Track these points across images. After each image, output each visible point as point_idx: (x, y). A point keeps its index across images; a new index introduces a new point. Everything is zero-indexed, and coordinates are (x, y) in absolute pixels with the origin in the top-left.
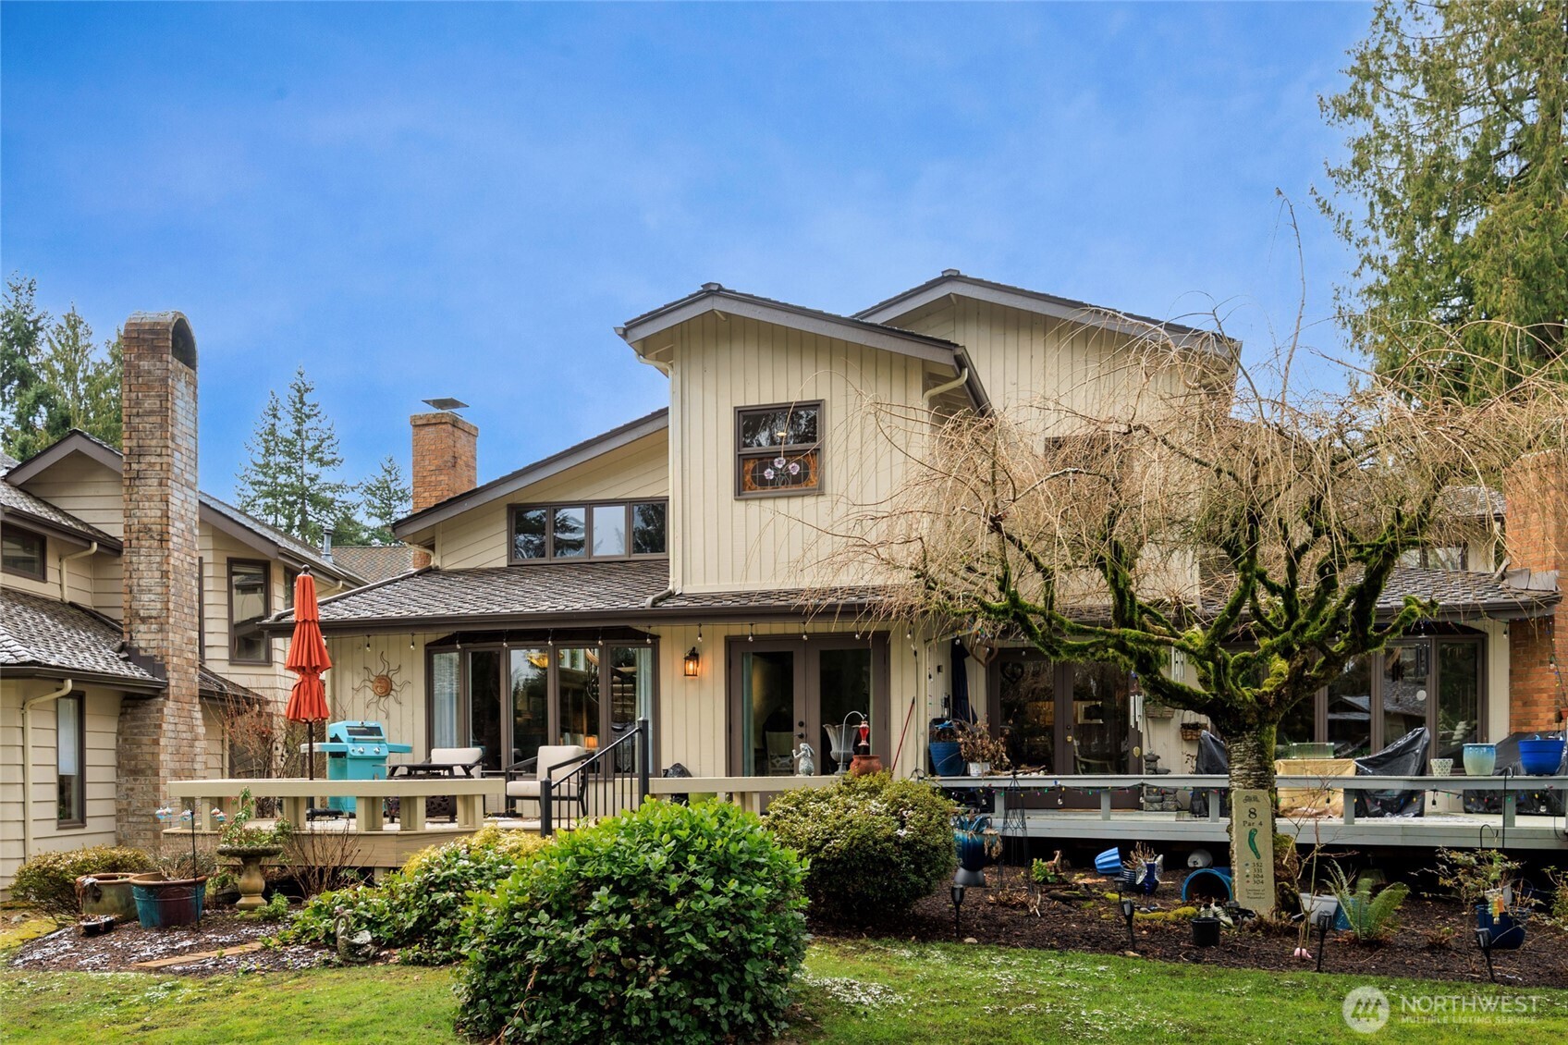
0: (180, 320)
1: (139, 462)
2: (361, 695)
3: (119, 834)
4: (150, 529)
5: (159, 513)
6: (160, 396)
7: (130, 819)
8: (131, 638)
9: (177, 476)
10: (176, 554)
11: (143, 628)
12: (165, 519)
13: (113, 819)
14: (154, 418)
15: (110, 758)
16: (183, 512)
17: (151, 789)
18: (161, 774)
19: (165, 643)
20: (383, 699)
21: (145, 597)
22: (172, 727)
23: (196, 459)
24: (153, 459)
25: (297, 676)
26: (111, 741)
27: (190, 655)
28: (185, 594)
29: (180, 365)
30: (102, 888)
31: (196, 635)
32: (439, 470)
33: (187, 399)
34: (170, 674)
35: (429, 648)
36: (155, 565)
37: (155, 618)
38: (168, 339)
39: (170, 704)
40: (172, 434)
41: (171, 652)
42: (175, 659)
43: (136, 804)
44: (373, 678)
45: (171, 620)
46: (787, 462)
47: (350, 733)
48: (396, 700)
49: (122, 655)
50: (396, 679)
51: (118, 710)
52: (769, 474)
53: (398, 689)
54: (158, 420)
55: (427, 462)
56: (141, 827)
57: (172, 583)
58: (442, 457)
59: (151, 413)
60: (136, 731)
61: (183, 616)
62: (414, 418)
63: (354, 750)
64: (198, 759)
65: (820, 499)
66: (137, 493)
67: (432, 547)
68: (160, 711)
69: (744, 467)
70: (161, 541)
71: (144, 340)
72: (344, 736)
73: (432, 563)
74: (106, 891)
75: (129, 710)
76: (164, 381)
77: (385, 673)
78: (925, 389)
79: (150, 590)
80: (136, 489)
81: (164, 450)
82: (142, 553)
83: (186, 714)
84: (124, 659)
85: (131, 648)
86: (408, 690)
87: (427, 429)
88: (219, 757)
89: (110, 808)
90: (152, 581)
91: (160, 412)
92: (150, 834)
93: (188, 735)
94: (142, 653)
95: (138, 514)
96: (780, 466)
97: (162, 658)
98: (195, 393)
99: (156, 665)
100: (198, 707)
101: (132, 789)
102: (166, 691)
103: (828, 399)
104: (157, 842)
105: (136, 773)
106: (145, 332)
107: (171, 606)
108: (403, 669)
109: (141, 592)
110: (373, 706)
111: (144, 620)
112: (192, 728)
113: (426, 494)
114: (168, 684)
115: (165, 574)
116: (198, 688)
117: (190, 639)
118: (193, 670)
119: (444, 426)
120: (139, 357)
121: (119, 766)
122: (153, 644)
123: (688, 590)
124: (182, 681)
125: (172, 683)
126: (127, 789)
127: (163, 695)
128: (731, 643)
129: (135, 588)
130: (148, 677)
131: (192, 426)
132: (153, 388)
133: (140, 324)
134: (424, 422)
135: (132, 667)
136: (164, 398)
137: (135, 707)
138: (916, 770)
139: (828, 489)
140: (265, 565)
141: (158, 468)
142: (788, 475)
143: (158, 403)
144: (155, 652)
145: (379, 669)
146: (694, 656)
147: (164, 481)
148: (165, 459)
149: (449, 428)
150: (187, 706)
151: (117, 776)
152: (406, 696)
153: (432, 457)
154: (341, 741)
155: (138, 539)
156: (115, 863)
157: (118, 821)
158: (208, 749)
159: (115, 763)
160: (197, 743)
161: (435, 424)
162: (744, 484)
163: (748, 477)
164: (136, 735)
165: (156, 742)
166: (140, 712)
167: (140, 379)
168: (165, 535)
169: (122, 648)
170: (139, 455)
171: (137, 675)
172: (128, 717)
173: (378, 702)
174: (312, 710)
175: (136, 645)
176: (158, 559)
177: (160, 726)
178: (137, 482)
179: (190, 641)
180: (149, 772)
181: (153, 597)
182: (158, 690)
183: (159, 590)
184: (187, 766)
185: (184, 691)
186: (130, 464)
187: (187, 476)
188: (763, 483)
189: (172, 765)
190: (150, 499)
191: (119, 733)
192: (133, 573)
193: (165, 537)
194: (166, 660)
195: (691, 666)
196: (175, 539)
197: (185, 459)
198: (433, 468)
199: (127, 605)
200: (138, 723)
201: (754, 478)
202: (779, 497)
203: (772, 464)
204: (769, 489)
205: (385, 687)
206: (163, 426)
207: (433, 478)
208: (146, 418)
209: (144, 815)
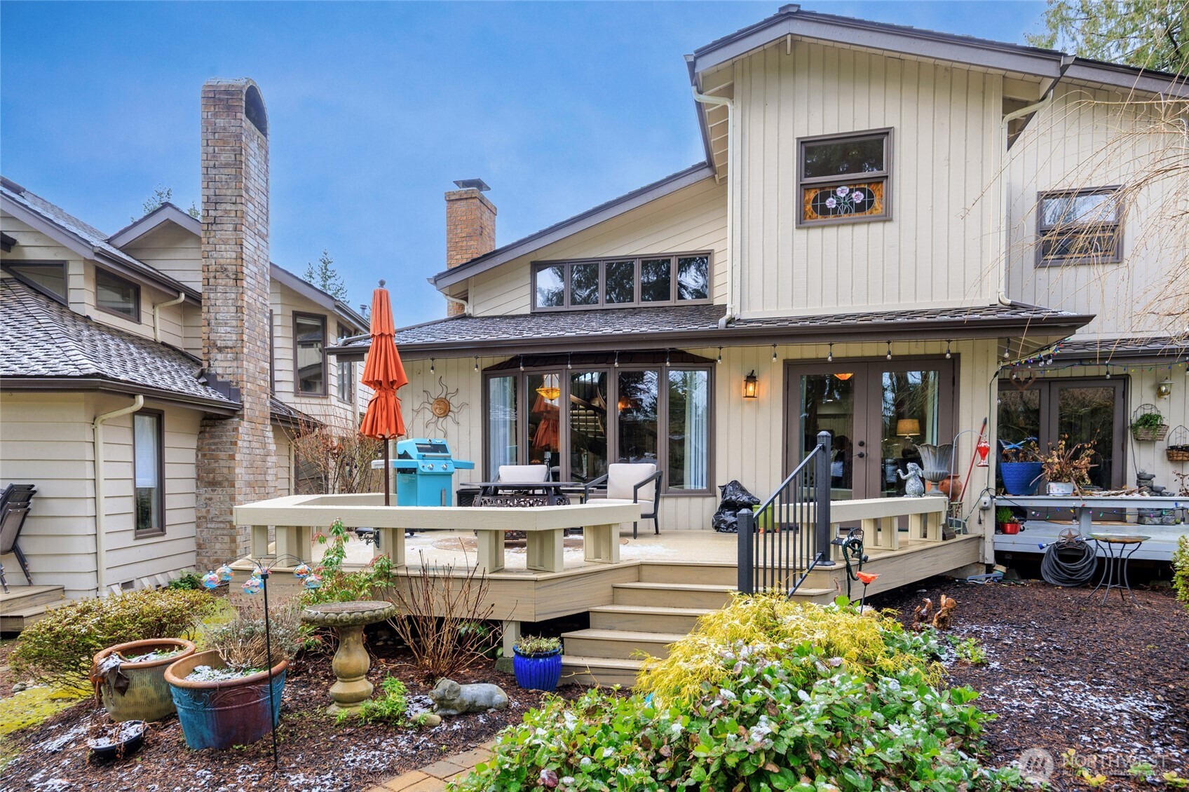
0: (252, 87)
1: (216, 210)
2: (420, 415)
3: (199, 539)
4: (226, 269)
5: (234, 255)
6: (234, 150)
7: (209, 526)
8: (209, 366)
9: (250, 223)
10: (250, 293)
11: (219, 356)
12: (239, 260)
13: (194, 525)
14: (230, 170)
15: (191, 471)
16: (256, 257)
17: (228, 499)
18: (236, 486)
19: (240, 370)
20: (441, 420)
21: (222, 330)
22: (246, 444)
23: (267, 214)
24: (228, 207)
25: (372, 391)
26: (191, 456)
27: (262, 383)
28: (257, 329)
29: (253, 127)
30: (130, 674)
31: (267, 366)
32: (470, 236)
33: (259, 159)
34: (245, 398)
35: (486, 372)
36: (230, 301)
37: (231, 348)
38: (241, 99)
39: (245, 424)
40: (245, 185)
41: (245, 378)
42: (249, 384)
43: (213, 512)
44: (431, 401)
45: (245, 350)
46: (851, 191)
47: (420, 450)
48: (454, 420)
49: (202, 380)
50: (454, 402)
51: (198, 429)
52: (831, 203)
53: (456, 410)
54: (233, 171)
55: (459, 231)
56: (219, 532)
57: (245, 317)
58: (472, 226)
59: (227, 165)
60: (213, 447)
61: (256, 348)
62: (448, 194)
63: (424, 466)
64: (270, 471)
65: (888, 225)
66: (215, 237)
67: (466, 299)
68: (236, 430)
69: (805, 196)
70: (236, 279)
71: (220, 100)
72: (414, 453)
73: (465, 311)
74: (136, 678)
75: (208, 429)
76: (238, 137)
77: (443, 396)
78: (1006, 111)
79: (226, 323)
80: (213, 233)
81: (238, 199)
82: (218, 290)
83: (259, 433)
84: (203, 384)
85: (209, 375)
86: (465, 411)
87: (459, 202)
88: (287, 469)
89: (191, 516)
90: (228, 316)
91: (235, 164)
92: (227, 539)
93: (261, 452)
94: (219, 379)
95: (215, 256)
96: (843, 195)
97: (237, 383)
98: (266, 157)
99: (231, 389)
100: (270, 428)
101: (210, 499)
102: (240, 413)
103: (897, 126)
104: (233, 545)
105: (213, 484)
106: (220, 92)
107: (245, 338)
108: (460, 390)
109: (218, 325)
110: (432, 426)
111: (220, 350)
112: (264, 445)
113: (459, 257)
114: (243, 406)
115: (239, 309)
116: (270, 411)
117: (263, 369)
118: (265, 396)
119: (473, 201)
120: (215, 115)
121: (198, 478)
122: (228, 371)
123: (745, 316)
124: (255, 405)
125: (247, 405)
126: (206, 499)
127: (239, 416)
128: (789, 365)
129: (213, 322)
130: (224, 399)
131: (265, 185)
132: (229, 143)
133: (216, 86)
134: (457, 197)
135: (210, 391)
136: (239, 152)
137: (213, 426)
138: (988, 489)
139: (896, 215)
140: (323, 319)
141: (233, 215)
142: (851, 203)
143: (233, 156)
144: (231, 378)
145: (437, 392)
146: (751, 378)
147: (239, 226)
148: (239, 207)
149: (478, 202)
150: (260, 427)
151: (197, 487)
152: (463, 417)
153: (464, 226)
154: (410, 458)
155: (215, 277)
156: (159, 620)
157: (198, 526)
158: (278, 464)
159: (195, 476)
160: (269, 458)
161: (466, 199)
162: (805, 213)
163: (809, 207)
164: (214, 450)
165: (232, 457)
166: (217, 431)
167: (216, 135)
168: (240, 275)
169: (202, 374)
170: (216, 203)
171: (214, 397)
172: (207, 435)
173: (436, 423)
174: (389, 426)
175: (213, 372)
176: (233, 296)
177: (235, 443)
178: (214, 227)
179: (262, 371)
180: (226, 484)
181: (229, 329)
182: (234, 411)
183: (234, 323)
184: (260, 477)
185: (257, 413)
186: (208, 210)
187: (259, 227)
188: (825, 211)
189: (246, 477)
190: (225, 242)
191: (199, 449)
192: (211, 308)
193: (240, 276)
194: (240, 385)
195: (751, 388)
196: (248, 279)
197: (257, 212)
198: (464, 235)
199: (205, 336)
200: (216, 441)
201: (815, 208)
202: (843, 225)
203: (835, 193)
204: (831, 217)
205: (444, 408)
206: (238, 177)
207: (465, 243)
208: (222, 170)
209: (221, 522)
